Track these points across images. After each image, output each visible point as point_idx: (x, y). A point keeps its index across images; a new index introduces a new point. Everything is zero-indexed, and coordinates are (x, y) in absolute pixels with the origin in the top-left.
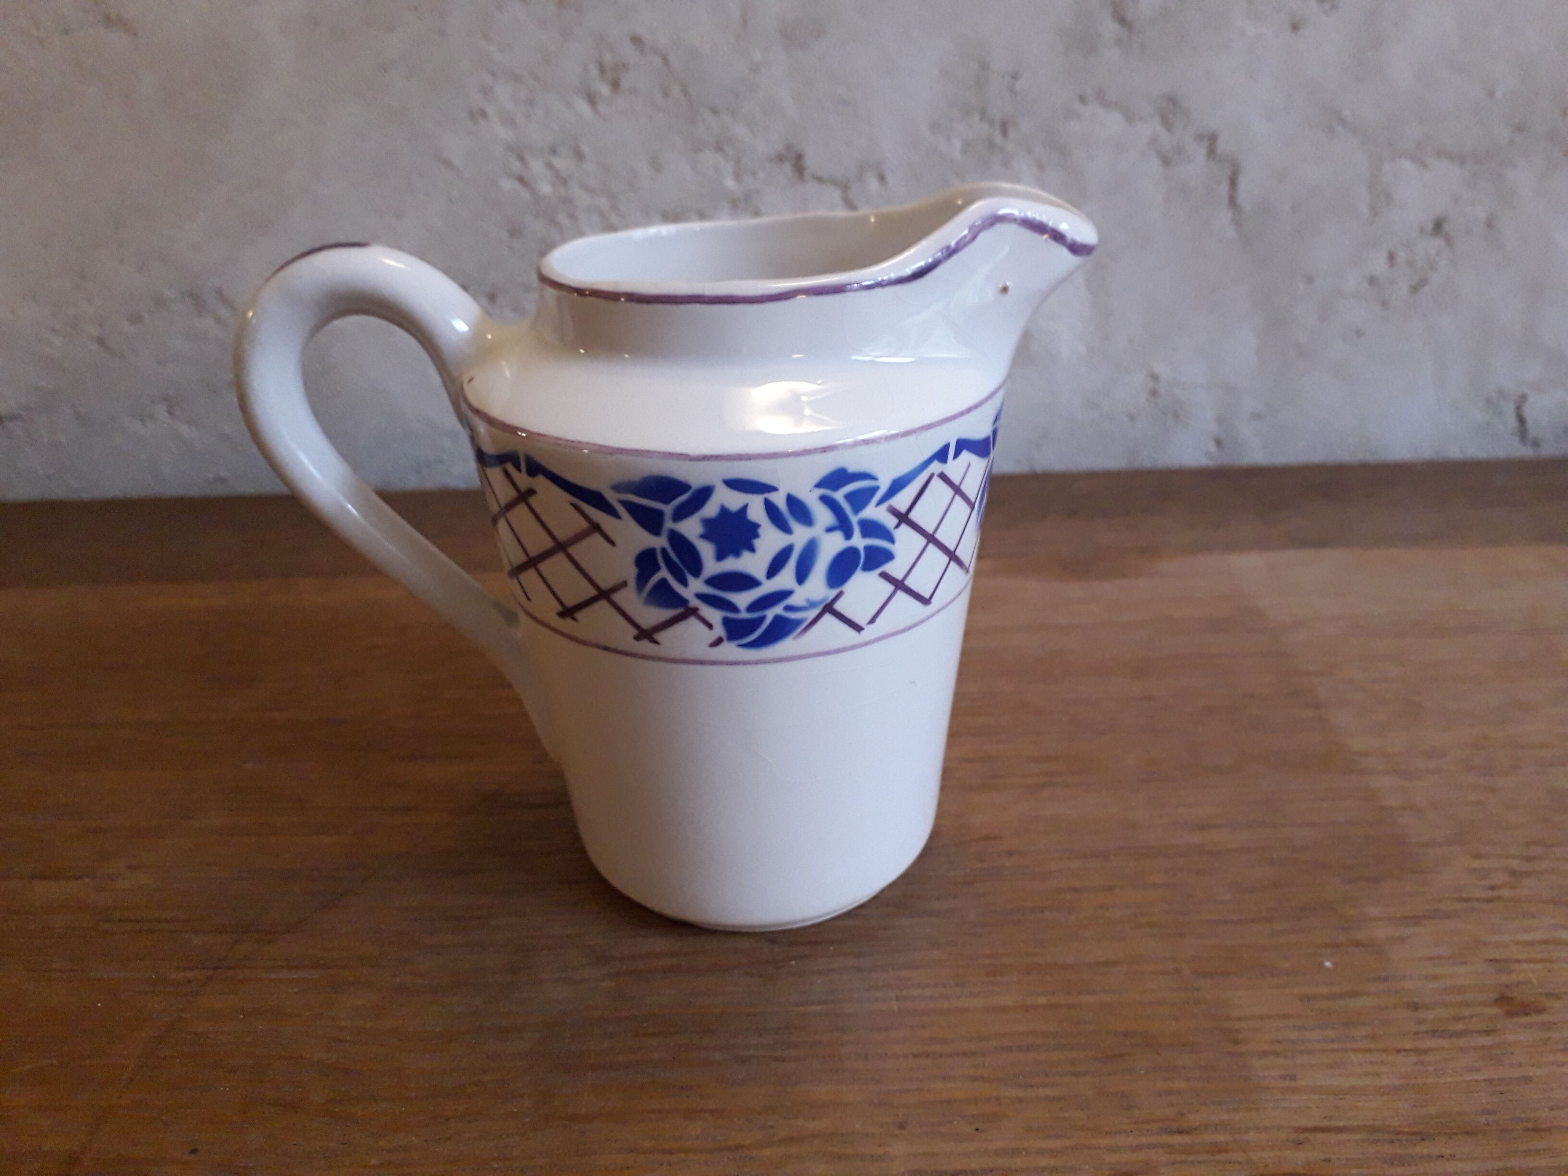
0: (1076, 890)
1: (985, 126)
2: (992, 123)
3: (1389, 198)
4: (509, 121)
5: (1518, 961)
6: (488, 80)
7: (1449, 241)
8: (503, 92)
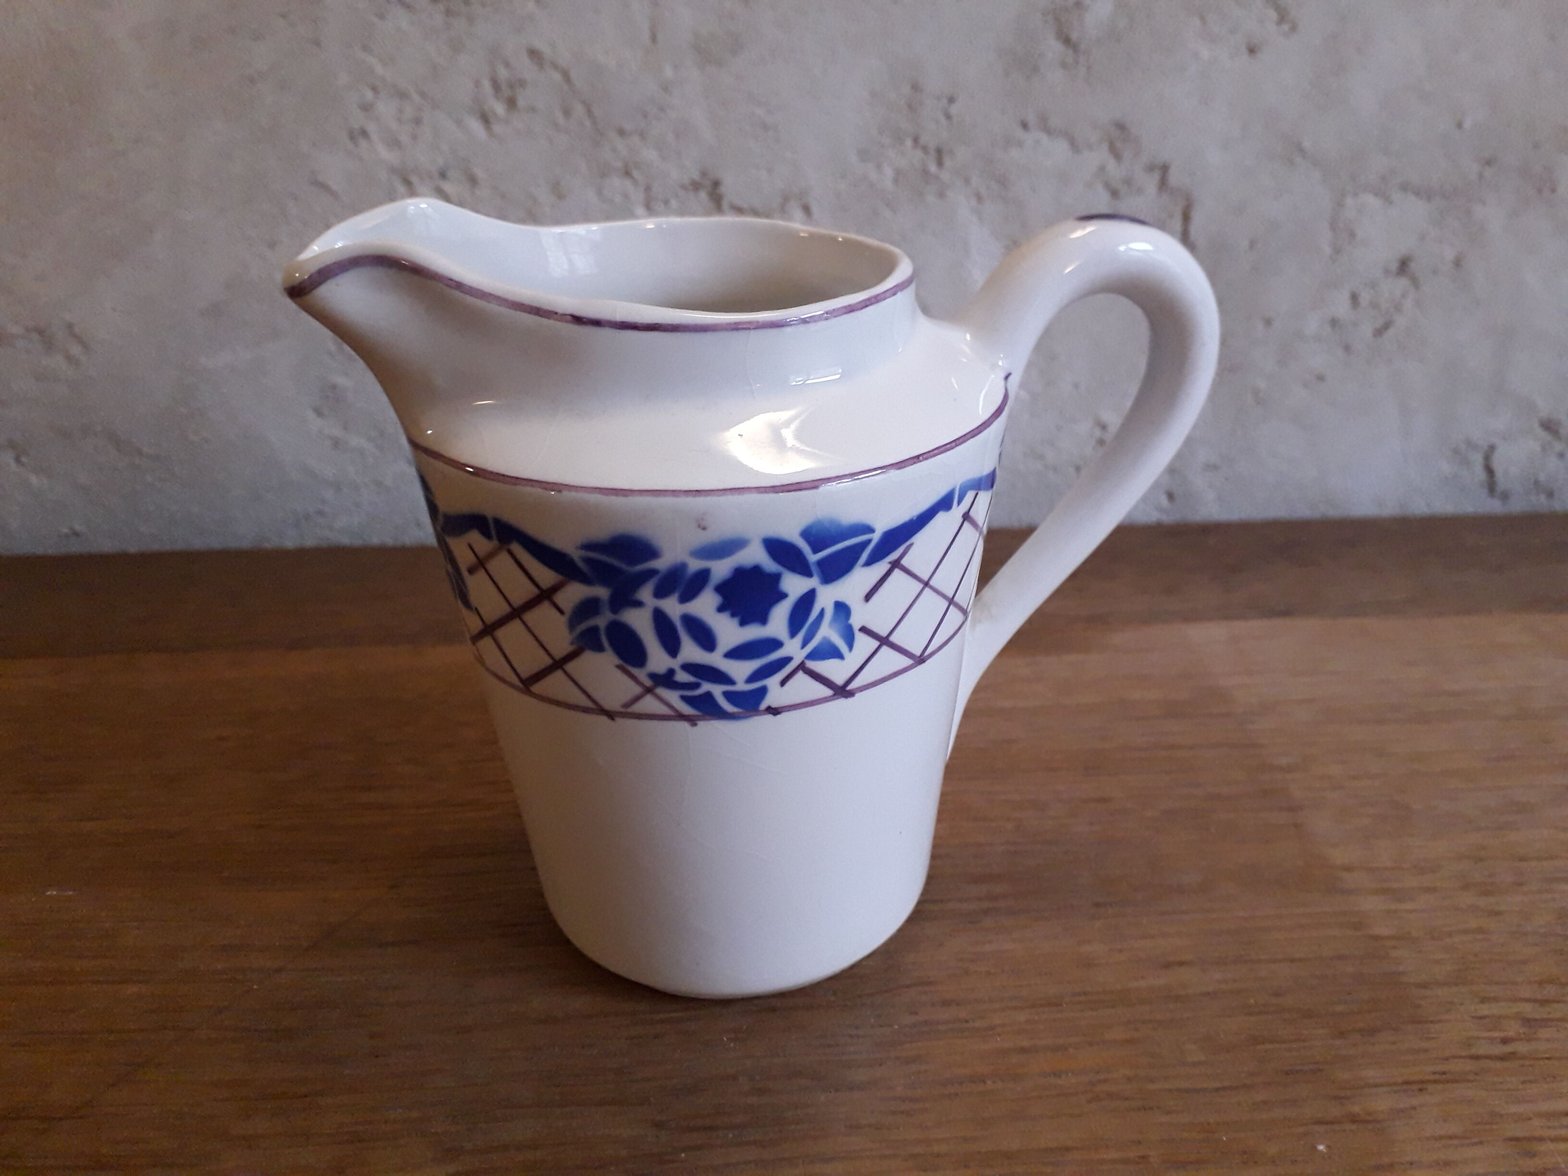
0: (1023, 1050)
1: (919, 153)
2: (925, 149)
3: (1352, 235)
4: (394, 143)
5: (1541, 1139)
6: (369, 95)
7: (1415, 282)
8: (386, 108)
